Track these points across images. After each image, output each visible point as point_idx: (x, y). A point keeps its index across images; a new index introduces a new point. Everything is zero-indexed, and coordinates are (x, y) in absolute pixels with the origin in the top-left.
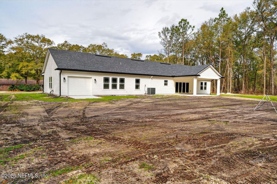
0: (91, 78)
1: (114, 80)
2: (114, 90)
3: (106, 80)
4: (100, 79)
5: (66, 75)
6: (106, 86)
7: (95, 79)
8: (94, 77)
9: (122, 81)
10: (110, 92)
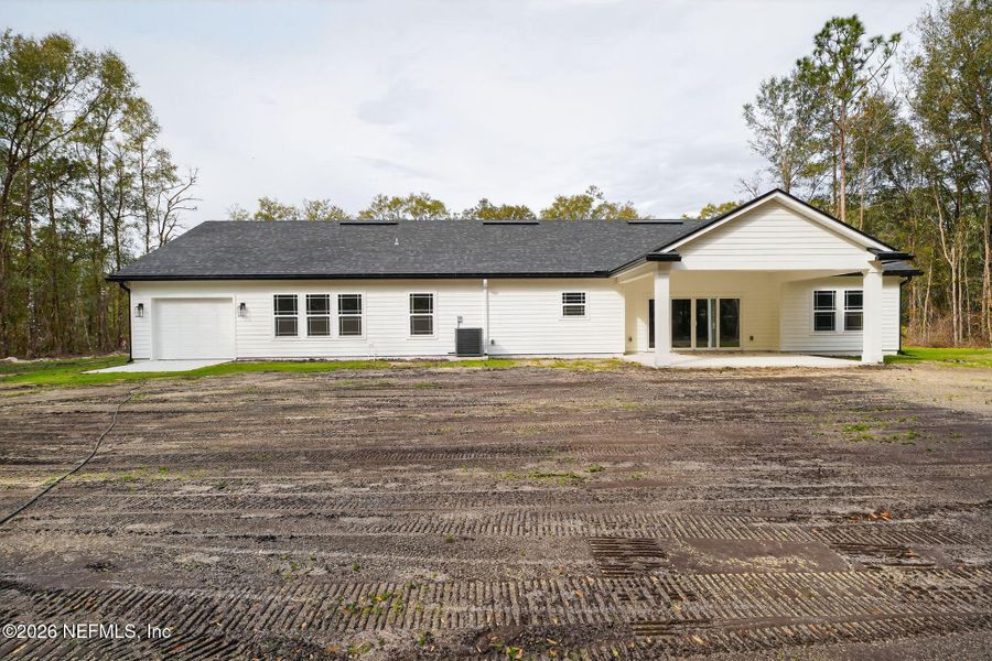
0: (230, 300)
1: (318, 304)
2: (318, 340)
3: (285, 305)
4: (262, 301)
5: (145, 297)
6: (286, 328)
7: (243, 305)
8: (239, 296)
9: (350, 304)
10: (304, 345)
